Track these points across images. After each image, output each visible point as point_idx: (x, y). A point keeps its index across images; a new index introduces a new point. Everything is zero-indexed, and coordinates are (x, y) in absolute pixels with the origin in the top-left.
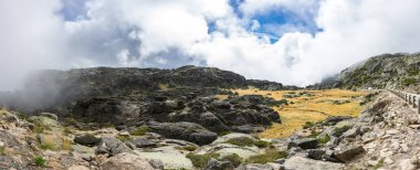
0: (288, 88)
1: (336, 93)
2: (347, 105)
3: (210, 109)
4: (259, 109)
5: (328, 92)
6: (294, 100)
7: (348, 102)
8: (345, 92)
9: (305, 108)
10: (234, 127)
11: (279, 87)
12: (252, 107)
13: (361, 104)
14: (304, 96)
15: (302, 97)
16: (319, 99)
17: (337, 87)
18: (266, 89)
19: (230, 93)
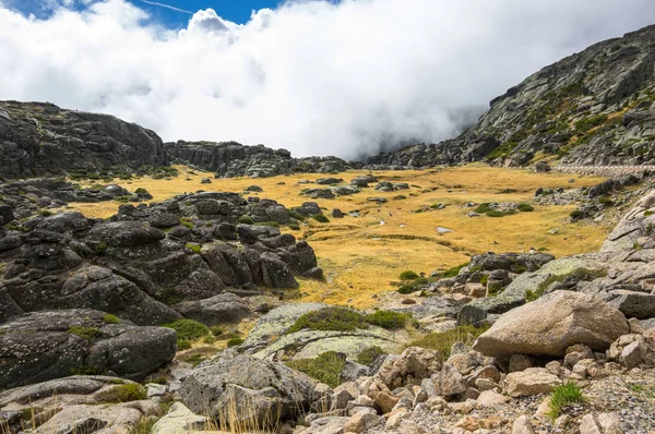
0: (312, 165)
1: (479, 178)
2: (523, 219)
3: (95, 255)
4: (249, 238)
5: (447, 175)
6: (340, 203)
7: (525, 208)
8: (507, 173)
9: (383, 230)
10: (188, 304)
11: (280, 162)
12: (227, 234)
13: (577, 216)
14: (371, 192)
15: (365, 194)
16: (424, 200)
17: (477, 155)
18: (239, 172)
19: (119, 193)
